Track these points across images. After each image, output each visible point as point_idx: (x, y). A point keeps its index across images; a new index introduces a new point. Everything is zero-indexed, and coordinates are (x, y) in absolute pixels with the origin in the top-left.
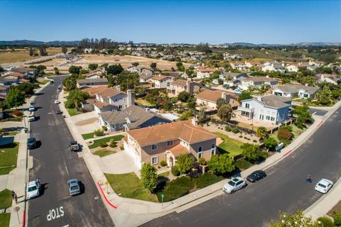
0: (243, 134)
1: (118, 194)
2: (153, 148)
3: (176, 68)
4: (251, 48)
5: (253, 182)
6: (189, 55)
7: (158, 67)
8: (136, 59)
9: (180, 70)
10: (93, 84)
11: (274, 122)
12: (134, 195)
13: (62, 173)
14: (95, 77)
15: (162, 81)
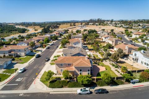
2: (61, 65)
5: (96, 93)
7: (114, 31)
8: (110, 27)
10: (76, 37)
13: (35, 67)
14: (81, 35)
15: (105, 38)
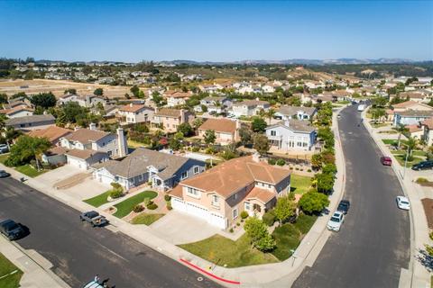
0: (291, 165)
1: (222, 266)
3: (131, 94)
4: (200, 67)
6: (132, 76)
9: (137, 96)
10: (30, 125)
11: (307, 148)
12: (244, 261)
13: (115, 261)
14: (23, 113)
15: (137, 113)
